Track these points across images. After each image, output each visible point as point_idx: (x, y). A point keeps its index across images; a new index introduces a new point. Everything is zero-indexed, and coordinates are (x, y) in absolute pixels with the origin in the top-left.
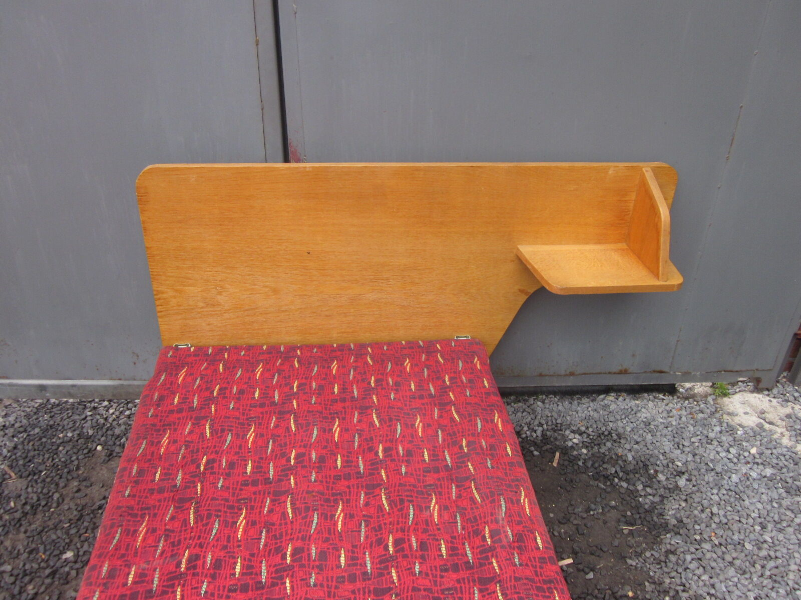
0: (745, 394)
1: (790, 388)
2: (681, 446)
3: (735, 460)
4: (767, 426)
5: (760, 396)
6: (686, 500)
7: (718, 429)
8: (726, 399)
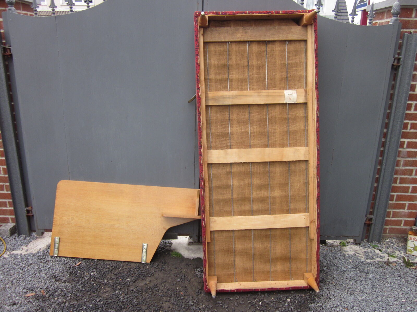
0: (351, 246)
1: (367, 244)
2: (326, 259)
3: (344, 263)
4: (357, 255)
5: (356, 246)
6: (326, 274)
7: (340, 254)
8: (344, 247)
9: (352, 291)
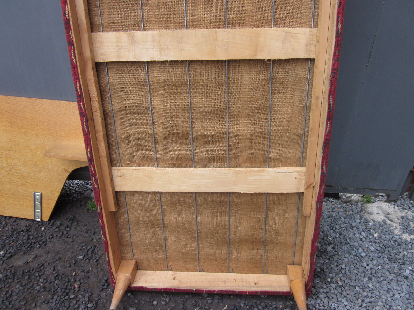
0: (381, 203)
1: (407, 202)
2: (334, 229)
3: (364, 239)
4: (388, 222)
5: (389, 204)
6: (329, 259)
7: (358, 221)
8: (369, 205)
9: (371, 302)
